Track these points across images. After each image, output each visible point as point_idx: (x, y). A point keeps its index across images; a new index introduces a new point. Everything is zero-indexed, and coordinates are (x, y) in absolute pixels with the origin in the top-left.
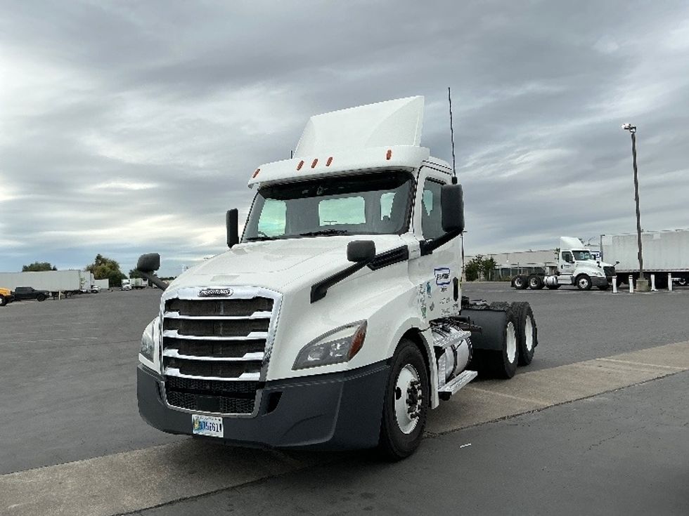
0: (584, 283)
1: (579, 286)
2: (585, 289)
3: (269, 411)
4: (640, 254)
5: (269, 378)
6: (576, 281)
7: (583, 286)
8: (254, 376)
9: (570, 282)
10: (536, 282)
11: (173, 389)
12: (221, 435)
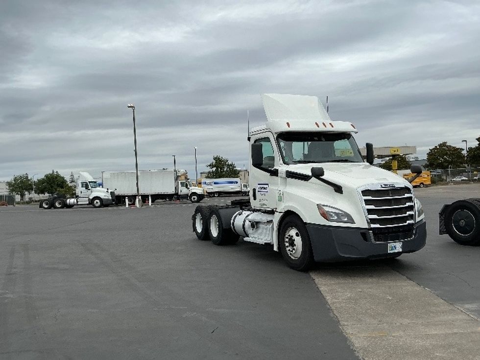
0: (97, 203)
1: (94, 205)
2: (99, 207)
4: (137, 184)
5: (416, 222)
6: (91, 202)
7: (97, 205)
8: (412, 222)
9: (88, 203)
10: (60, 204)
12: (401, 250)
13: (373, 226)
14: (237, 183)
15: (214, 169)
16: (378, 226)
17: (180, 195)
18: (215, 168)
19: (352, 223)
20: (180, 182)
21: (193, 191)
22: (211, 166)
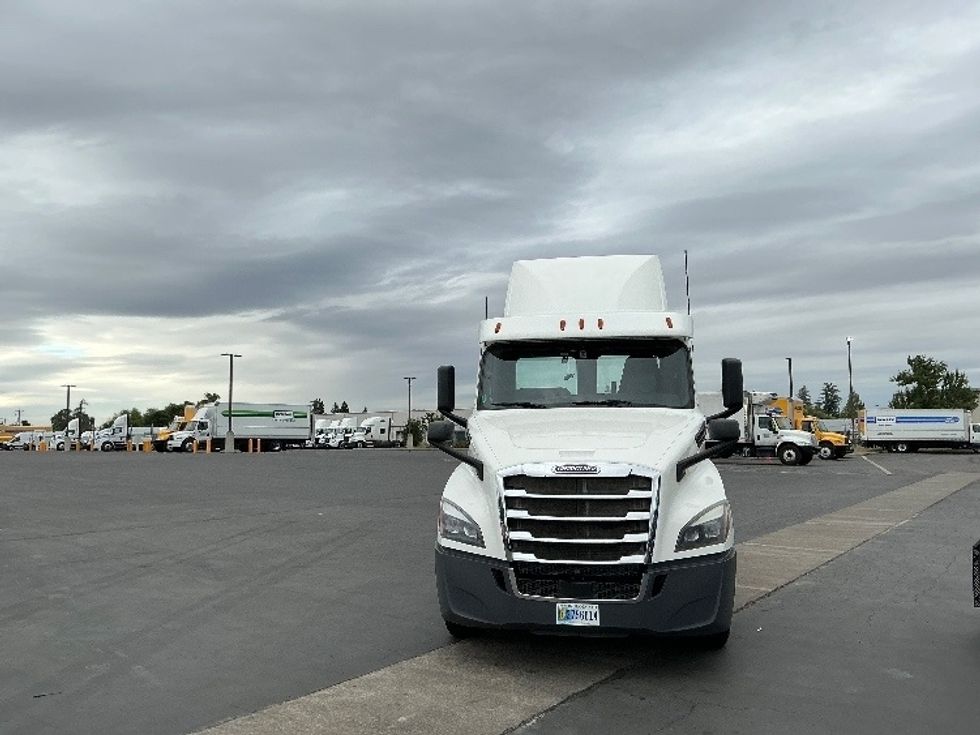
3: (654, 594)
5: (654, 560)
8: (638, 559)
11: (524, 576)
12: (596, 623)
13: (518, 556)
14: (956, 419)
15: (912, 386)
16: (530, 558)
17: (758, 447)
18: (915, 384)
19: (478, 545)
20: (757, 417)
21: (786, 439)
22: (903, 379)
